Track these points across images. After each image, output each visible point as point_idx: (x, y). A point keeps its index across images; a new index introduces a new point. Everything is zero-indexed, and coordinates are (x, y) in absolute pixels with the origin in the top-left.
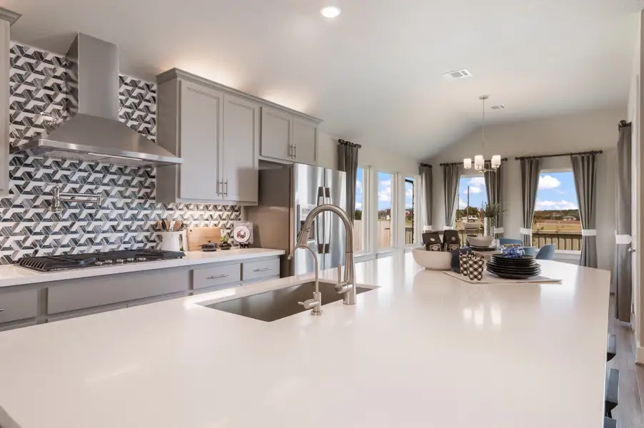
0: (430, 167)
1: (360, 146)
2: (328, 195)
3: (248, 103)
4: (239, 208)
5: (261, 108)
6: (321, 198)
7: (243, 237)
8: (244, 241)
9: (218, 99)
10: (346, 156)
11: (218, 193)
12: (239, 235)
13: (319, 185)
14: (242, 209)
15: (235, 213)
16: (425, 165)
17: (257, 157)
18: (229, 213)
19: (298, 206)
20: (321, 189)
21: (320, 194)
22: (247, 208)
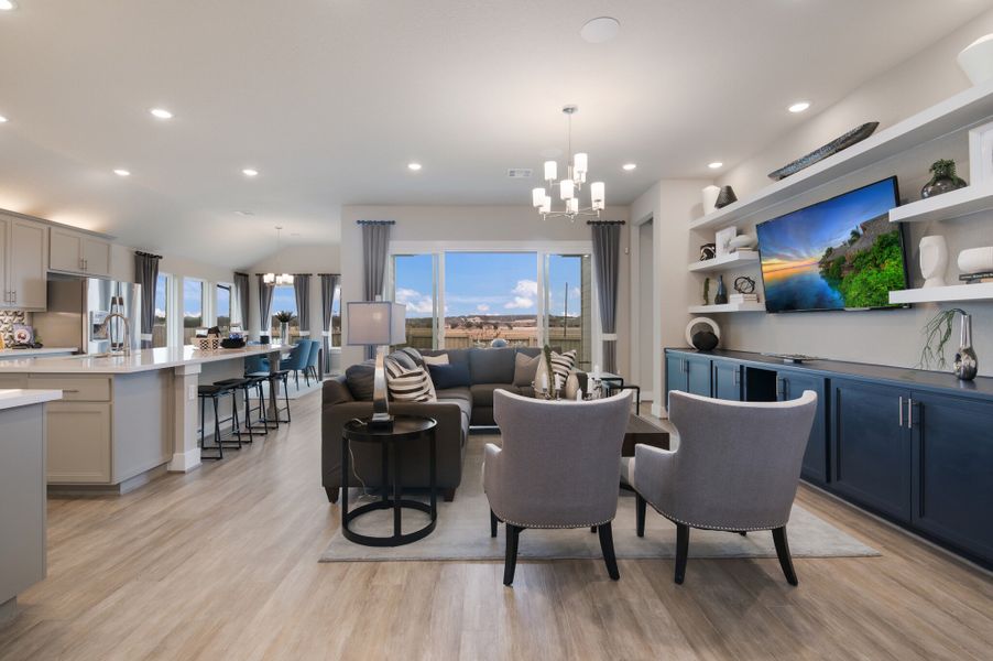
0: (246, 276)
1: (161, 257)
2: (121, 303)
3: (35, 225)
4: (22, 314)
5: (50, 229)
6: (114, 306)
7: (24, 338)
8: (25, 341)
9: (6, 223)
10: (146, 267)
11: (5, 300)
12: (19, 337)
13: (113, 294)
14: (26, 315)
15: (17, 318)
16: (240, 274)
17: (46, 270)
18: (11, 318)
19: (91, 313)
20: (114, 299)
21: (114, 302)
22: (32, 315)
